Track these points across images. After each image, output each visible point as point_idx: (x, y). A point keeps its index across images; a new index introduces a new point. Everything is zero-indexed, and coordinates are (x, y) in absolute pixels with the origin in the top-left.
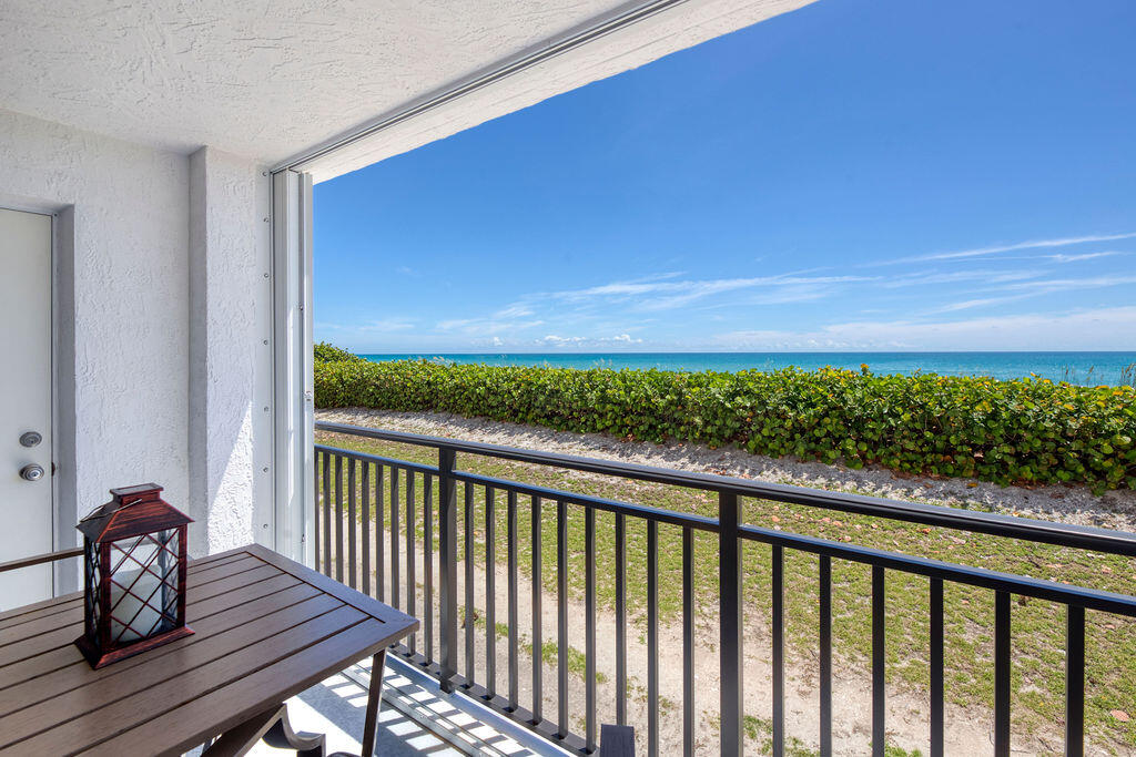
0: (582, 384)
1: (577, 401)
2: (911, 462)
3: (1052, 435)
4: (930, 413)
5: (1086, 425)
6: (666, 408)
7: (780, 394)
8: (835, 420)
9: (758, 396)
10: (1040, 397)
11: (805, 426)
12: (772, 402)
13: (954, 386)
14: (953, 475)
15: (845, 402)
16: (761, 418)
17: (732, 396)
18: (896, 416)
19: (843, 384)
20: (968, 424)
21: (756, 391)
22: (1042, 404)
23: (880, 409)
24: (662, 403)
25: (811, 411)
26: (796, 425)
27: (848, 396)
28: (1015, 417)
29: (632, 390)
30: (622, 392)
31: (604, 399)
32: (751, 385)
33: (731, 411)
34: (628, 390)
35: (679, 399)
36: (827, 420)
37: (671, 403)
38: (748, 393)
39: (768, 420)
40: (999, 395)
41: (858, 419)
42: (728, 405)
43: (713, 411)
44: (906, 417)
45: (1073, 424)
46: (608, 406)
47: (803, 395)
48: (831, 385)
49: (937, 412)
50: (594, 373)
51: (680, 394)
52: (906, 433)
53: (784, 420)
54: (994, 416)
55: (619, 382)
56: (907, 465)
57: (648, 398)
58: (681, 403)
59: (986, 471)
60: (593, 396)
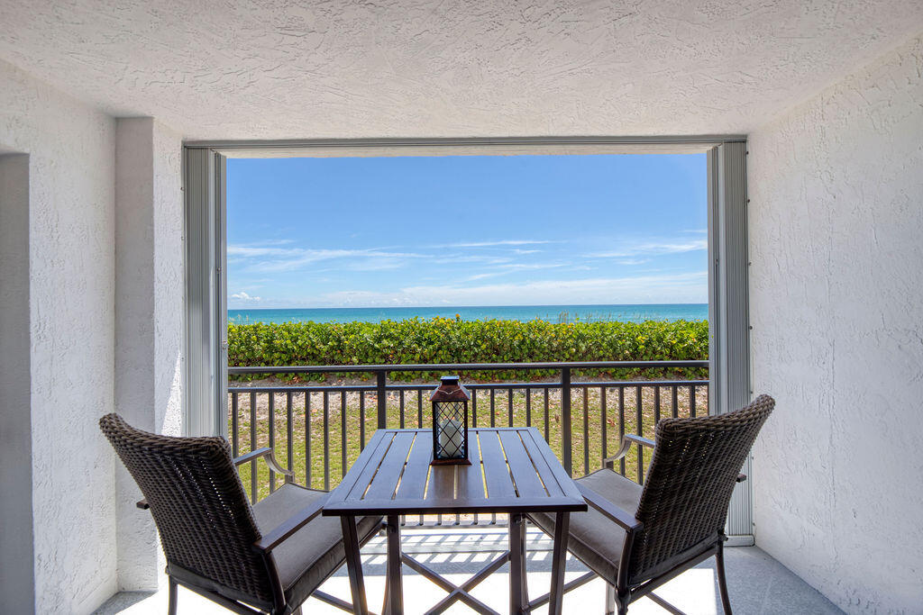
0: (249, 337)
1: (243, 352)
2: (485, 374)
3: (547, 351)
4: (494, 343)
5: (560, 344)
6: (327, 353)
7: (412, 336)
8: (445, 352)
9: (397, 339)
10: (541, 330)
11: (428, 357)
12: (407, 342)
13: (504, 326)
14: (506, 379)
15: (450, 339)
16: (399, 354)
17: (379, 340)
18: (478, 346)
19: (448, 328)
20: (512, 348)
21: (396, 335)
22: (543, 333)
23: (469, 343)
24: (325, 348)
25: (431, 347)
26: (422, 357)
27: (452, 335)
28: (533, 342)
29: (298, 339)
30: (289, 342)
31: (271, 348)
32: (392, 331)
33: (378, 350)
34: (295, 340)
35: (339, 346)
36: (441, 352)
37: (332, 348)
38: (390, 337)
39: (404, 355)
40: (524, 330)
41: (457, 350)
42: (376, 346)
43: (366, 352)
44: (484, 346)
45: (555, 344)
46: (276, 355)
47: (426, 336)
48: (442, 328)
49: (498, 341)
50: (258, 326)
51: (339, 341)
52: (483, 356)
53: (414, 354)
54: (523, 342)
55: (286, 333)
56: (484, 376)
57: (313, 346)
58: (340, 347)
59: (520, 374)
60: (259, 348)
